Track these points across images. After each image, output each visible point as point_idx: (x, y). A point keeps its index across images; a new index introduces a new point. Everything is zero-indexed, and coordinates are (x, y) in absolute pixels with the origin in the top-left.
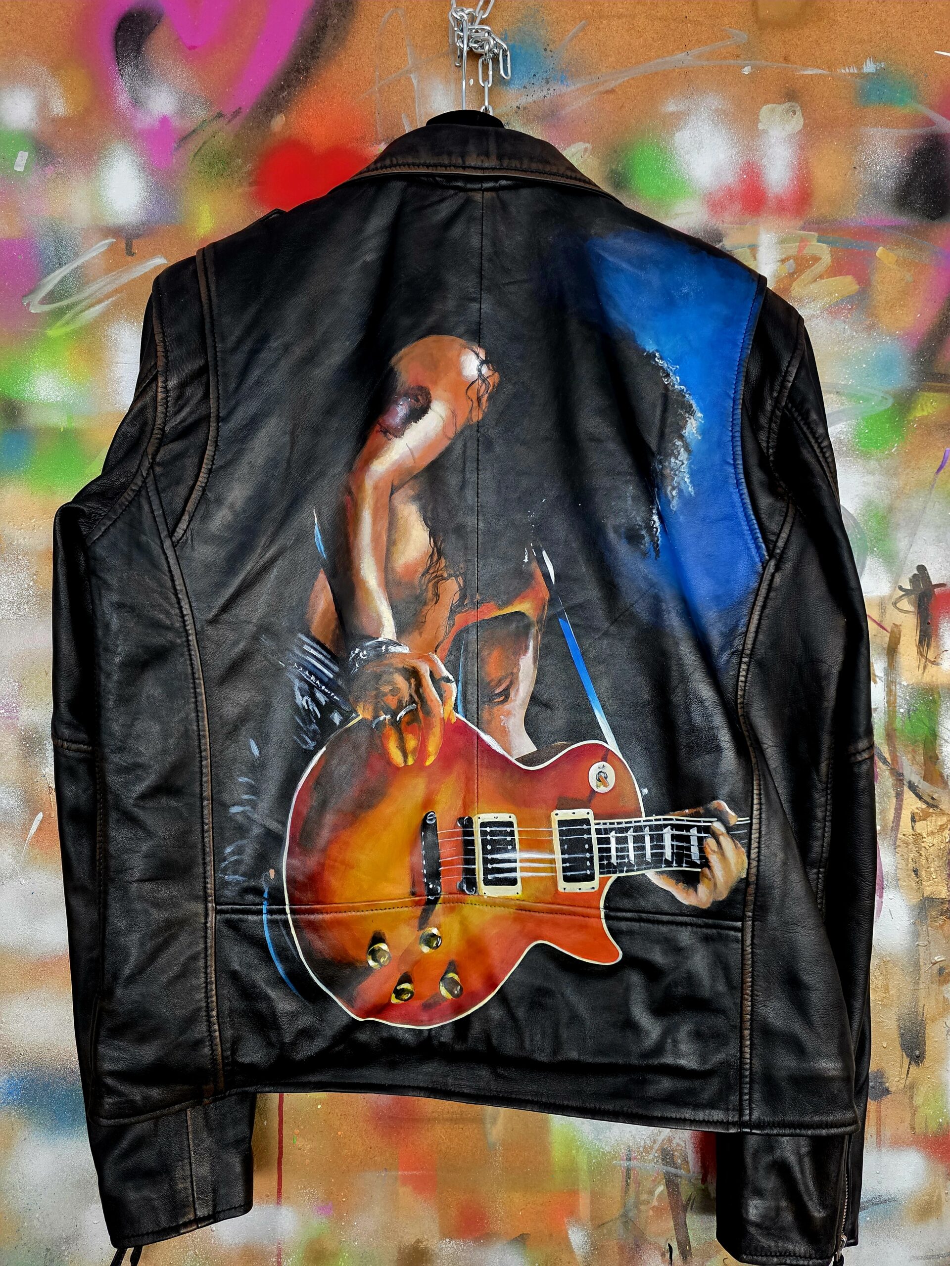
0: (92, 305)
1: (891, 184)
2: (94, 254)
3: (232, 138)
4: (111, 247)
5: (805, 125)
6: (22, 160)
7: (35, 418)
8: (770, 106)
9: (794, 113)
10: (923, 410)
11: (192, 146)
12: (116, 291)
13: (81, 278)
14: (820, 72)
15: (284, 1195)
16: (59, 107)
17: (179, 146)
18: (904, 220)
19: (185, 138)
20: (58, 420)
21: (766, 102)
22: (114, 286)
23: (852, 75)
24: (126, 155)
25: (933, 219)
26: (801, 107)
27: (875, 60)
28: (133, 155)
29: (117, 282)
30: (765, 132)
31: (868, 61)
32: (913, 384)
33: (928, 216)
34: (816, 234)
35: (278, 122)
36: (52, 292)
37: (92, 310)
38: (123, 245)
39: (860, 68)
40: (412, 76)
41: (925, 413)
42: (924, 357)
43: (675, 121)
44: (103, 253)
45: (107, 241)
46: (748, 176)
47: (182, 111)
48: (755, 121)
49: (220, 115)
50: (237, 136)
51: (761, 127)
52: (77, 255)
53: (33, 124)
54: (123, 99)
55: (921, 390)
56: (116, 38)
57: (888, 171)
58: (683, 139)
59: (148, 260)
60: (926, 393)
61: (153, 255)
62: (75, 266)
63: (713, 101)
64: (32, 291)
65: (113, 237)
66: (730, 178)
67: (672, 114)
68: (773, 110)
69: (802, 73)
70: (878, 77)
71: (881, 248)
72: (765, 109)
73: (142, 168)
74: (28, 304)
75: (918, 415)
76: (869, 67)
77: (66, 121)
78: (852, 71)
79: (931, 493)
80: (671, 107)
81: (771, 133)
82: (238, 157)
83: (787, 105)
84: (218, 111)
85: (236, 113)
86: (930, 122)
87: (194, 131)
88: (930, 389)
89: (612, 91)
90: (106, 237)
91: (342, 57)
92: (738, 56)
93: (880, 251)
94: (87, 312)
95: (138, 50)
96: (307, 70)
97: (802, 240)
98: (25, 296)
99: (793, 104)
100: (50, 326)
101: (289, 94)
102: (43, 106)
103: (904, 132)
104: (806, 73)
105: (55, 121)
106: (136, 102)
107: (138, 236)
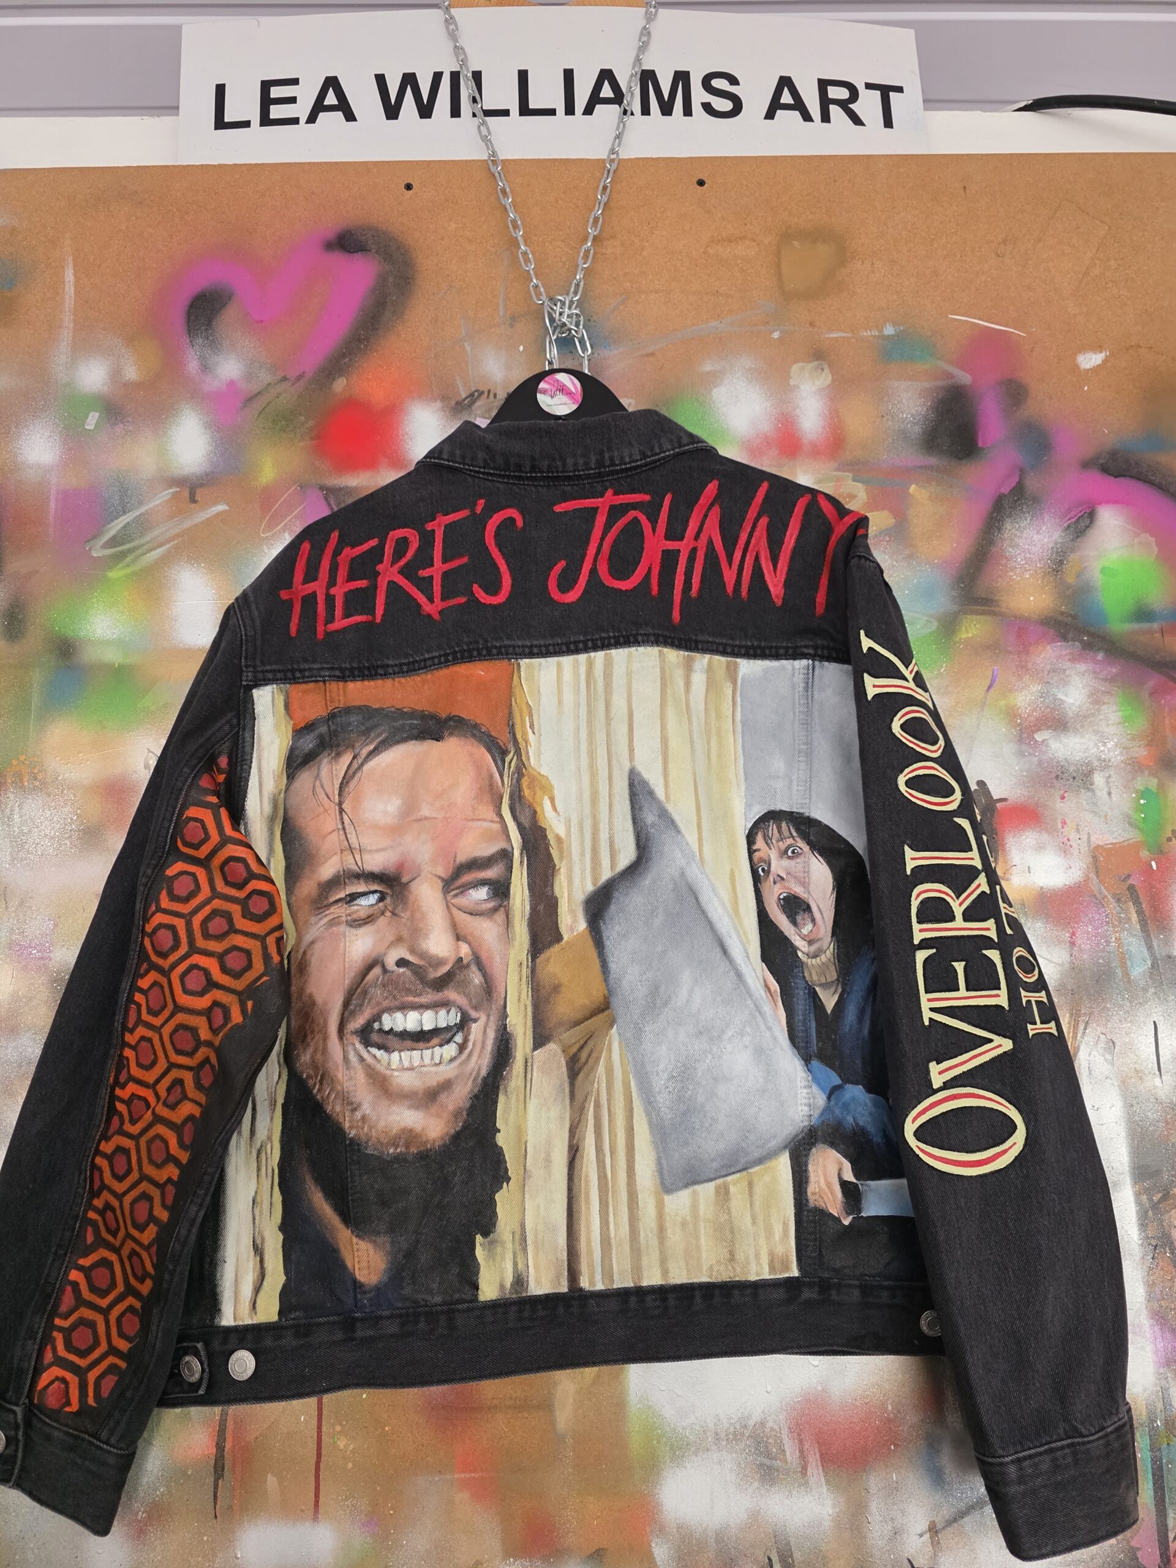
0: (154, 549)
1: (917, 429)
2: (158, 502)
3: (295, 398)
4: (175, 496)
5: (833, 381)
6: (92, 419)
7: (91, 655)
8: (800, 364)
9: (823, 370)
10: (967, 632)
11: (257, 405)
12: (178, 536)
13: (143, 524)
14: (843, 335)
15: (322, 1509)
16: (131, 373)
17: (245, 406)
18: (933, 461)
19: (250, 399)
20: (113, 656)
21: (796, 361)
22: (176, 531)
23: (874, 337)
24: (193, 414)
25: (961, 459)
26: (829, 365)
27: (894, 324)
28: (200, 414)
29: (179, 527)
30: (797, 387)
31: (888, 325)
32: (955, 608)
33: (955, 457)
34: (851, 475)
35: (339, 385)
36: (114, 538)
37: (153, 553)
38: (186, 494)
39: (881, 331)
40: (466, 344)
41: (970, 635)
42: (963, 583)
43: (713, 379)
44: (166, 502)
45: (171, 491)
46: (782, 424)
47: (249, 376)
48: (788, 376)
49: (284, 379)
50: (300, 396)
51: (792, 382)
52: (141, 503)
53: (105, 388)
54: (193, 366)
55: (965, 613)
56: (189, 314)
57: (914, 418)
58: (720, 394)
59: (211, 507)
60: (969, 617)
61: (216, 503)
62: (138, 513)
63: (746, 362)
64: (95, 537)
65: (178, 487)
66: (766, 427)
67: (709, 373)
68: (803, 368)
69: (827, 336)
70: (898, 339)
71: (913, 486)
72: (795, 368)
73: (208, 426)
74: (90, 549)
75: (963, 637)
76: (889, 330)
77: (137, 385)
78: (873, 334)
79: (983, 710)
80: (708, 367)
81: (802, 387)
82: (301, 414)
83: (815, 363)
84: (283, 375)
85: (300, 377)
86: (950, 376)
87: (259, 393)
88: (972, 612)
89: (652, 354)
90: (171, 487)
91: (400, 328)
92: (767, 323)
93: (913, 489)
94: (148, 555)
95: (209, 324)
96: (367, 339)
97: (838, 480)
98: (88, 541)
99: (821, 362)
100: (110, 568)
101: (350, 360)
102: (115, 374)
103: (927, 385)
104: (831, 336)
105: (127, 385)
106: (205, 368)
107: (202, 485)
